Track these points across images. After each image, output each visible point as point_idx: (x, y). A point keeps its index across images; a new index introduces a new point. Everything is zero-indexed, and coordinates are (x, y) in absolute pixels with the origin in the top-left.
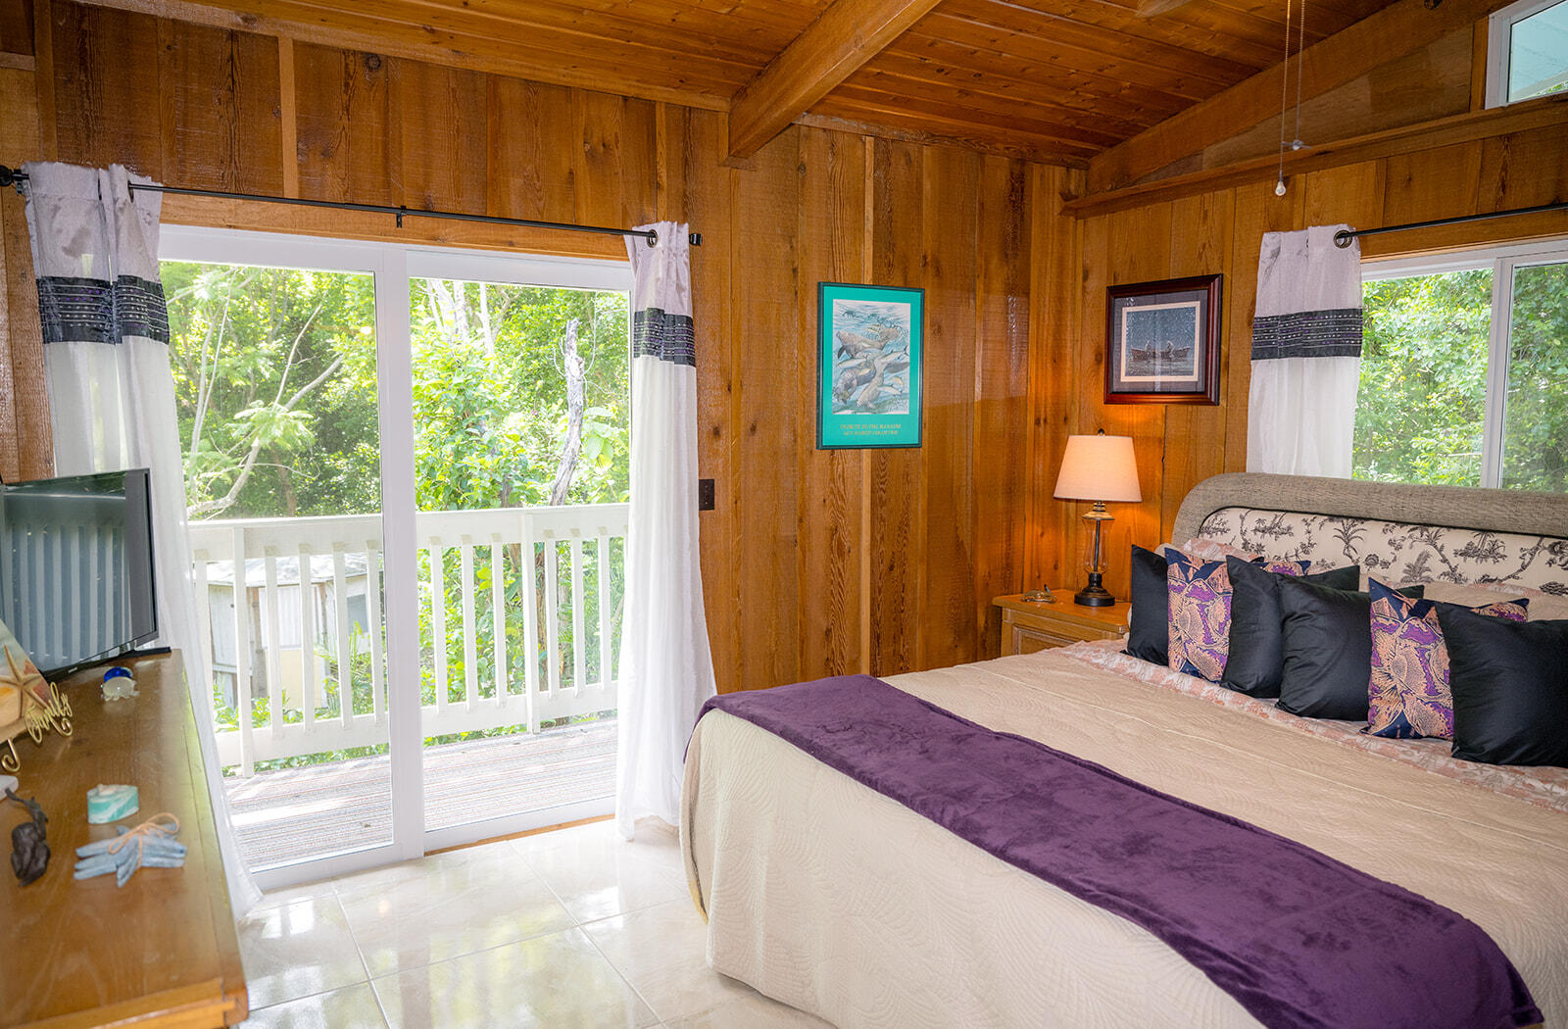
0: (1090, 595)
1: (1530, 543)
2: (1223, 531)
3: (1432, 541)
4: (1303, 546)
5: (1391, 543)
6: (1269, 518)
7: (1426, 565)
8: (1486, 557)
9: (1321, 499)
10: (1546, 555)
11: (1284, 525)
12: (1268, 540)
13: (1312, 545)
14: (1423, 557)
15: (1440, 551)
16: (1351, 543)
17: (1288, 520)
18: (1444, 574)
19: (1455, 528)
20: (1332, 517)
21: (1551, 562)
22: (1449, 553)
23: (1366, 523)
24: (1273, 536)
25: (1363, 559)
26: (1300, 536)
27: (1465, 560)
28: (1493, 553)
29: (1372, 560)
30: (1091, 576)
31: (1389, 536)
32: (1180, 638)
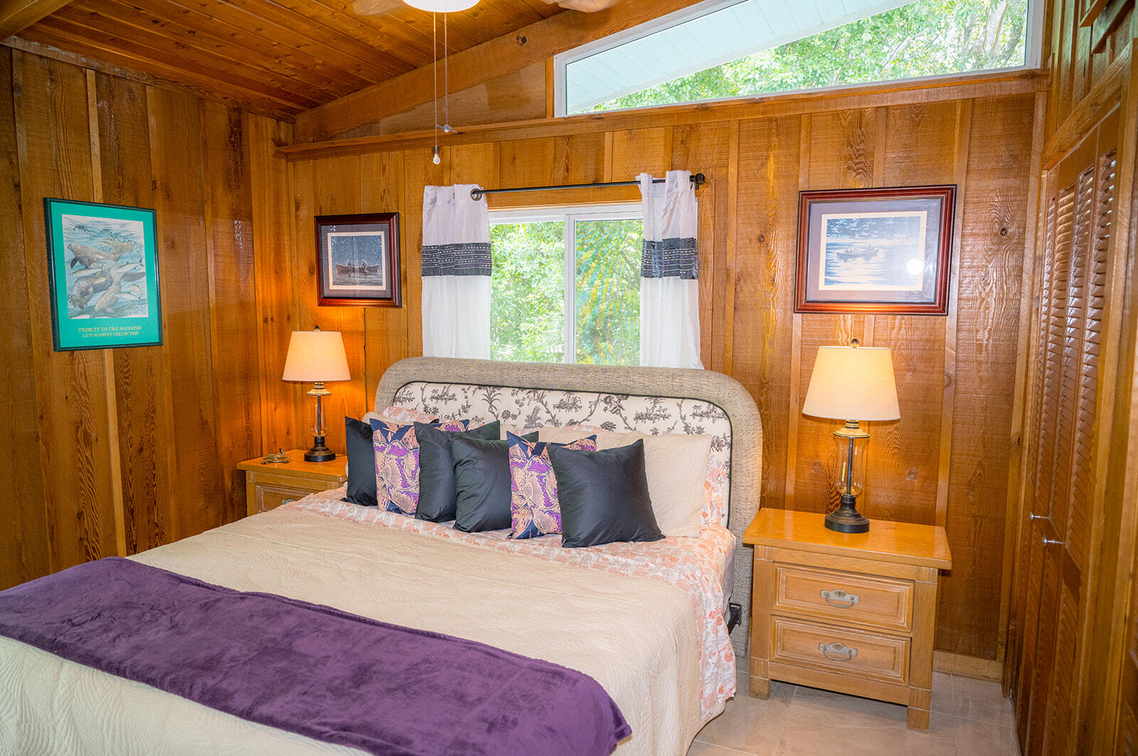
0: (317, 454)
1: (594, 397)
2: (410, 400)
3: (540, 400)
4: (463, 407)
5: (517, 402)
6: (440, 388)
7: (538, 416)
8: (571, 408)
9: (473, 374)
10: (602, 405)
11: (450, 393)
12: (441, 405)
13: (469, 407)
14: (536, 410)
15: (545, 406)
16: (493, 403)
17: (453, 390)
18: (548, 421)
19: (552, 390)
20: (481, 386)
21: (605, 409)
22: (550, 407)
23: (501, 389)
24: (444, 401)
25: (500, 415)
26: (461, 401)
27: (559, 411)
28: (575, 406)
29: (507, 415)
30: (316, 438)
31: (516, 397)
32: (385, 486)
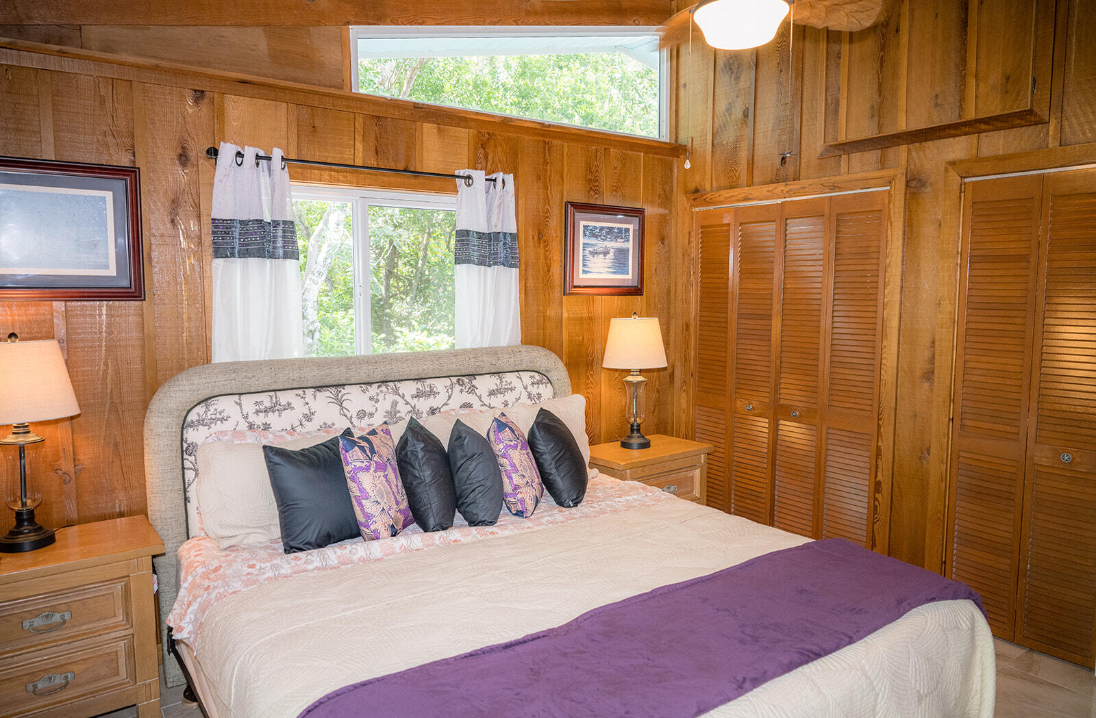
0: (20, 539)
1: (447, 382)
2: (223, 420)
3: (396, 391)
4: (305, 416)
5: (371, 399)
6: (266, 400)
7: (397, 409)
8: (429, 395)
9: (312, 376)
10: (457, 388)
11: (283, 402)
12: (272, 418)
13: (313, 414)
14: (395, 404)
15: (403, 397)
16: (344, 405)
17: (284, 397)
18: (409, 412)
19: (402, 381)
20: (319, 388)
21: (461, 391)
22: (408, 398)
23: (346, 387)
25: (355, 415)
26: (299, 408)
27: (419, 400)
28: (432, 393)
29: (362, 414)
31: (368, 394)
